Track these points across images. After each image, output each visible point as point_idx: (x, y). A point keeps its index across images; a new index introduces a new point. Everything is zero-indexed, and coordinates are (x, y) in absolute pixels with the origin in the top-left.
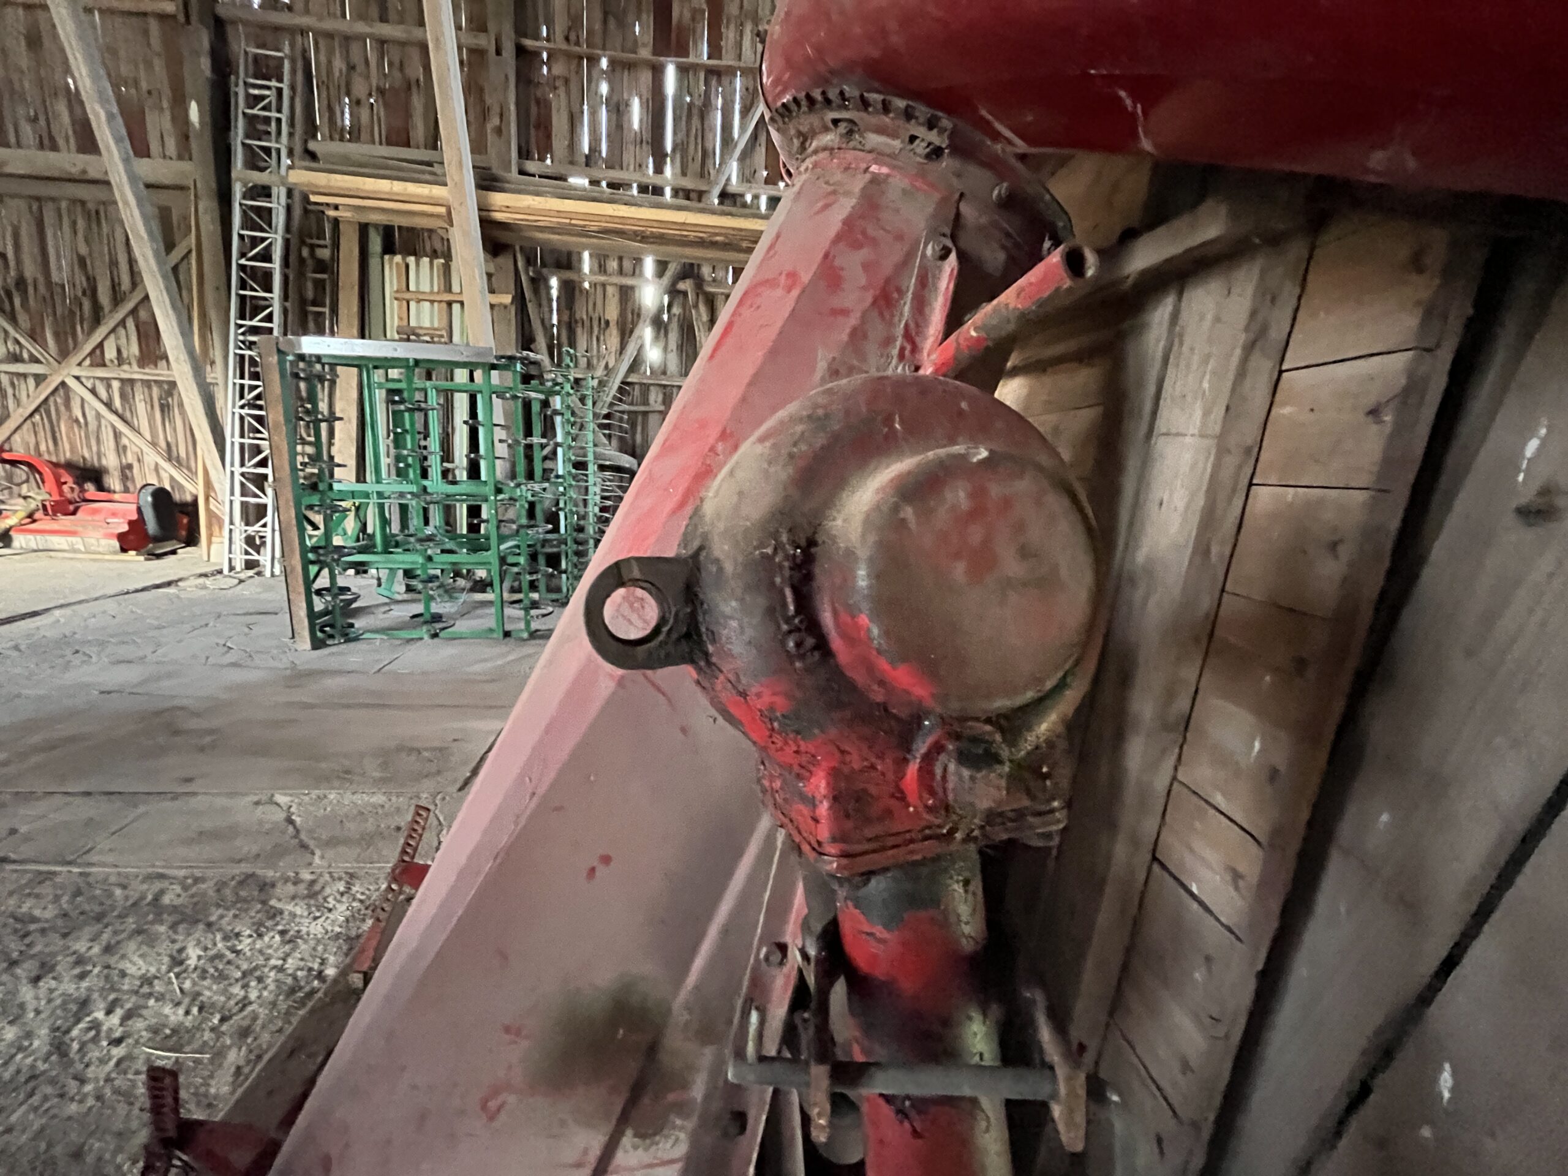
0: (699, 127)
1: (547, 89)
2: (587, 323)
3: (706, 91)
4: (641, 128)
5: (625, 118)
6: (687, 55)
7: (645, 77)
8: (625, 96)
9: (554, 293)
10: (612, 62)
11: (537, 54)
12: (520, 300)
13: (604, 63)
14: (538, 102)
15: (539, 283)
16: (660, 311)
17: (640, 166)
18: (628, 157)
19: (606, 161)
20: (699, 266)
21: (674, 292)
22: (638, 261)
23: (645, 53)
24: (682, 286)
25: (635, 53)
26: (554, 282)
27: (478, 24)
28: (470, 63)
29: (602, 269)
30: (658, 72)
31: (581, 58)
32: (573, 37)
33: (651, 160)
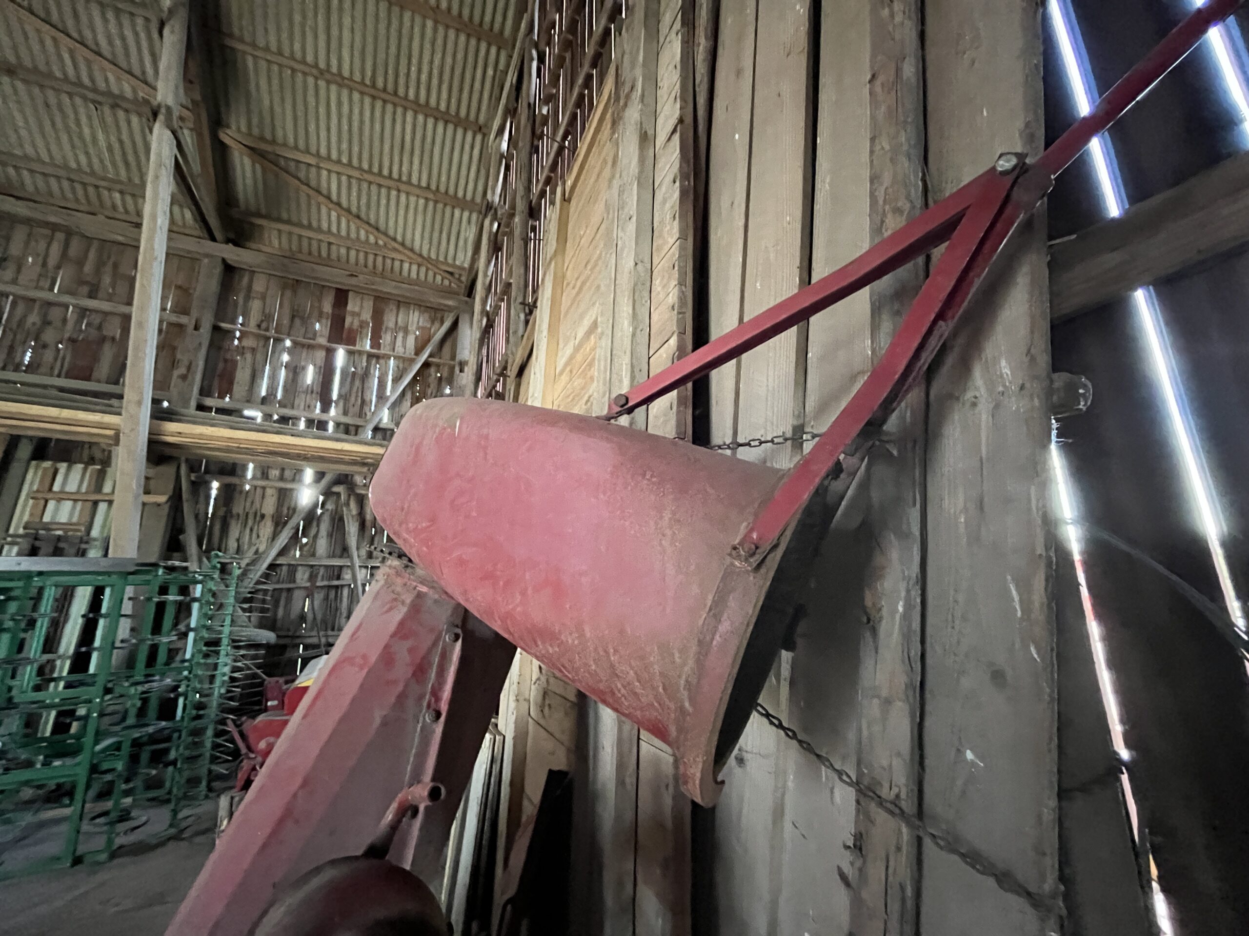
0: (360, 387)
1: (235, 354)
2: (242, 517)
3: (367, 367)
4: (313, 383)
5: (301, 376)
6: (355, 345)
7: (321, 355)
8: (303, 363)
9: (214, 493)
10: (295, 343)
11: (231, 333)
12: (176, 499)
13: (288, 343)
14: (226, 361)
15: (199, 487)
16: (316, 506)
17: (309, 407)
18: (300, 401)
19: (279, 402)
20: (352, 476)
21: (328, 493)
22: (299, 471)
23: (322, 341)
24: (336, 489)
25: (314, 339)
26: (215, 485)
27: (182, 309)
28: (167, 333)
29: (265, 475)
30: (330, 353)
31: (268, 338)
32: (264, 325)
33: (319, 404)
